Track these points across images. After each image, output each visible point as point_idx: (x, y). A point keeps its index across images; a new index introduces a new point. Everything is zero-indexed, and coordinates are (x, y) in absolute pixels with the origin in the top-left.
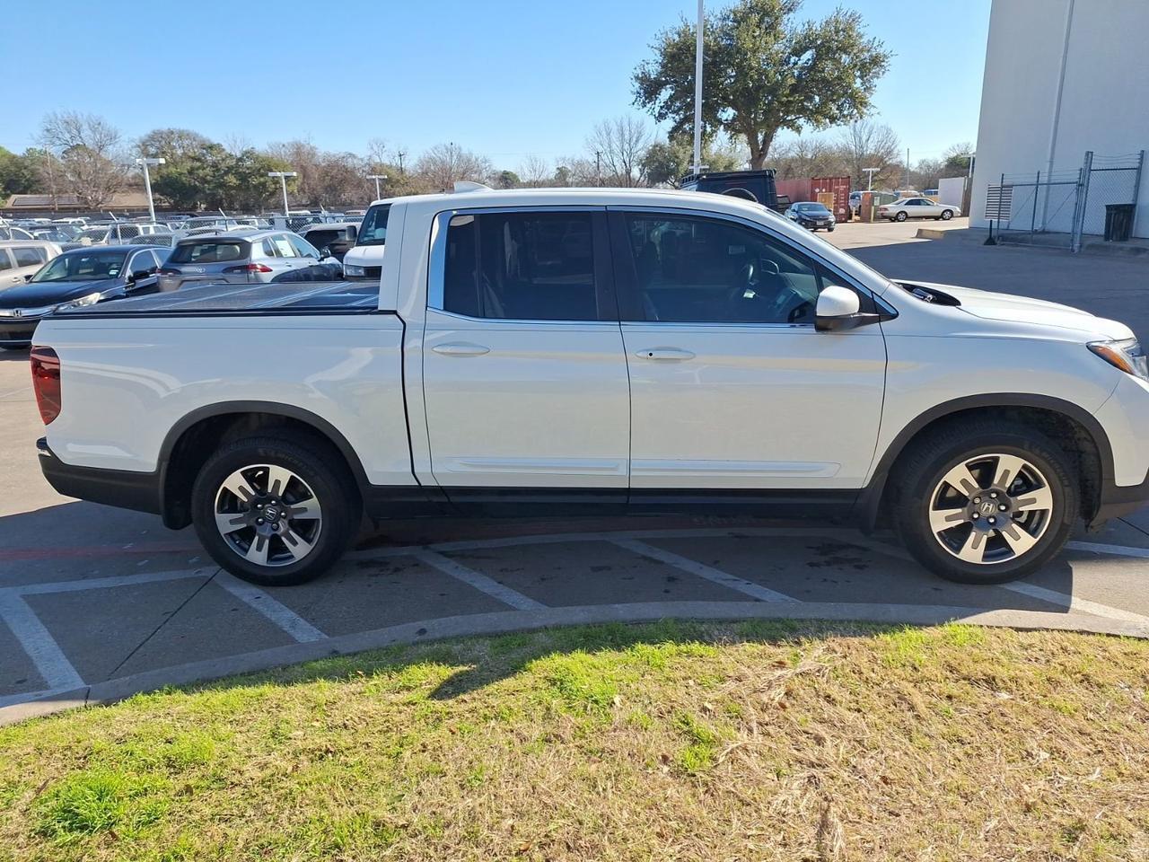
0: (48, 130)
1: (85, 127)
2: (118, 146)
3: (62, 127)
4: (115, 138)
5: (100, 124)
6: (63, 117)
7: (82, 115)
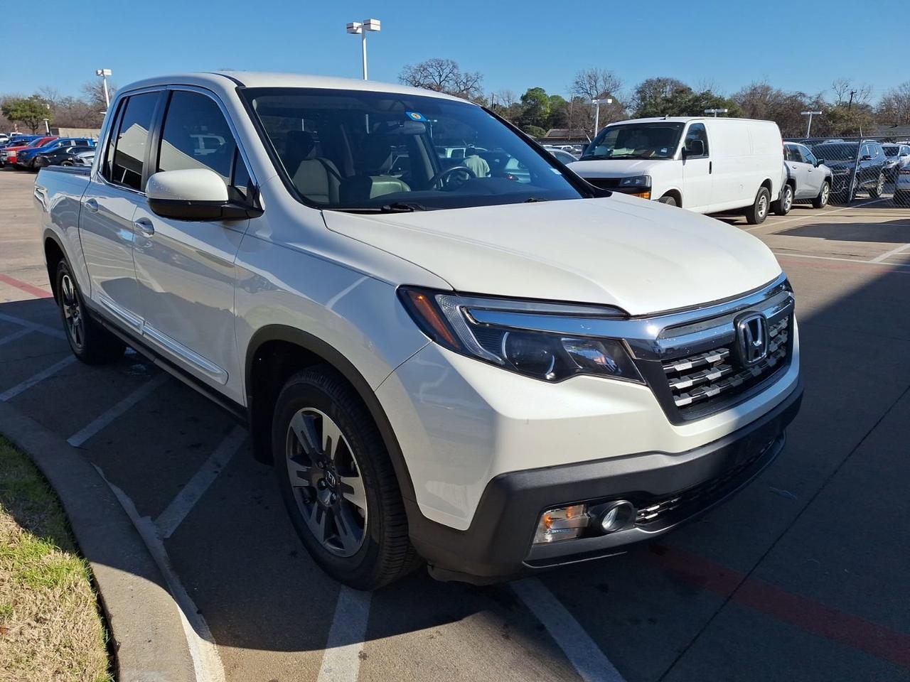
0: (577, 83)
1: (601, 78)
2: (618, 92)
3: (586, 78)
4: (618, 86)
5: (610, 76)
6: (588, 72)
7: (601, 70)
